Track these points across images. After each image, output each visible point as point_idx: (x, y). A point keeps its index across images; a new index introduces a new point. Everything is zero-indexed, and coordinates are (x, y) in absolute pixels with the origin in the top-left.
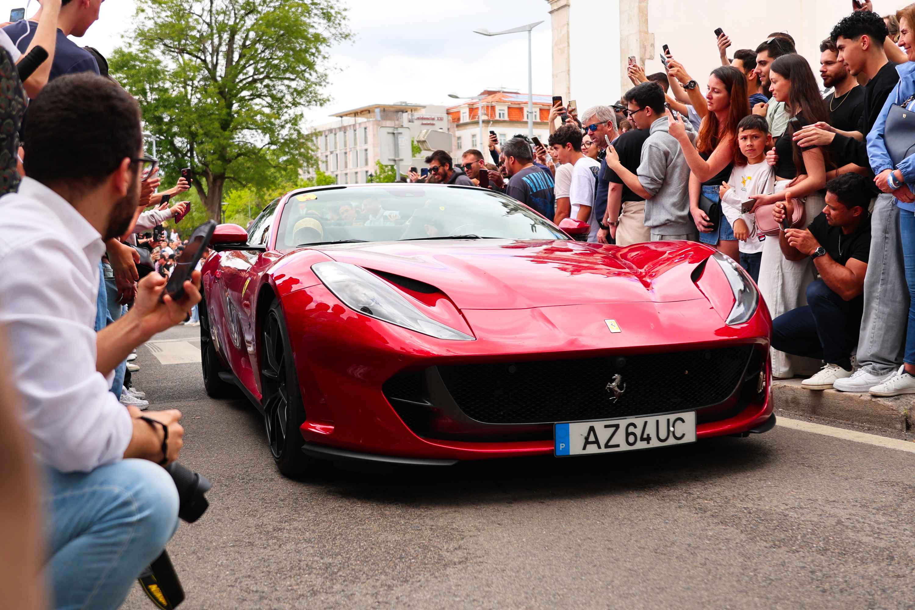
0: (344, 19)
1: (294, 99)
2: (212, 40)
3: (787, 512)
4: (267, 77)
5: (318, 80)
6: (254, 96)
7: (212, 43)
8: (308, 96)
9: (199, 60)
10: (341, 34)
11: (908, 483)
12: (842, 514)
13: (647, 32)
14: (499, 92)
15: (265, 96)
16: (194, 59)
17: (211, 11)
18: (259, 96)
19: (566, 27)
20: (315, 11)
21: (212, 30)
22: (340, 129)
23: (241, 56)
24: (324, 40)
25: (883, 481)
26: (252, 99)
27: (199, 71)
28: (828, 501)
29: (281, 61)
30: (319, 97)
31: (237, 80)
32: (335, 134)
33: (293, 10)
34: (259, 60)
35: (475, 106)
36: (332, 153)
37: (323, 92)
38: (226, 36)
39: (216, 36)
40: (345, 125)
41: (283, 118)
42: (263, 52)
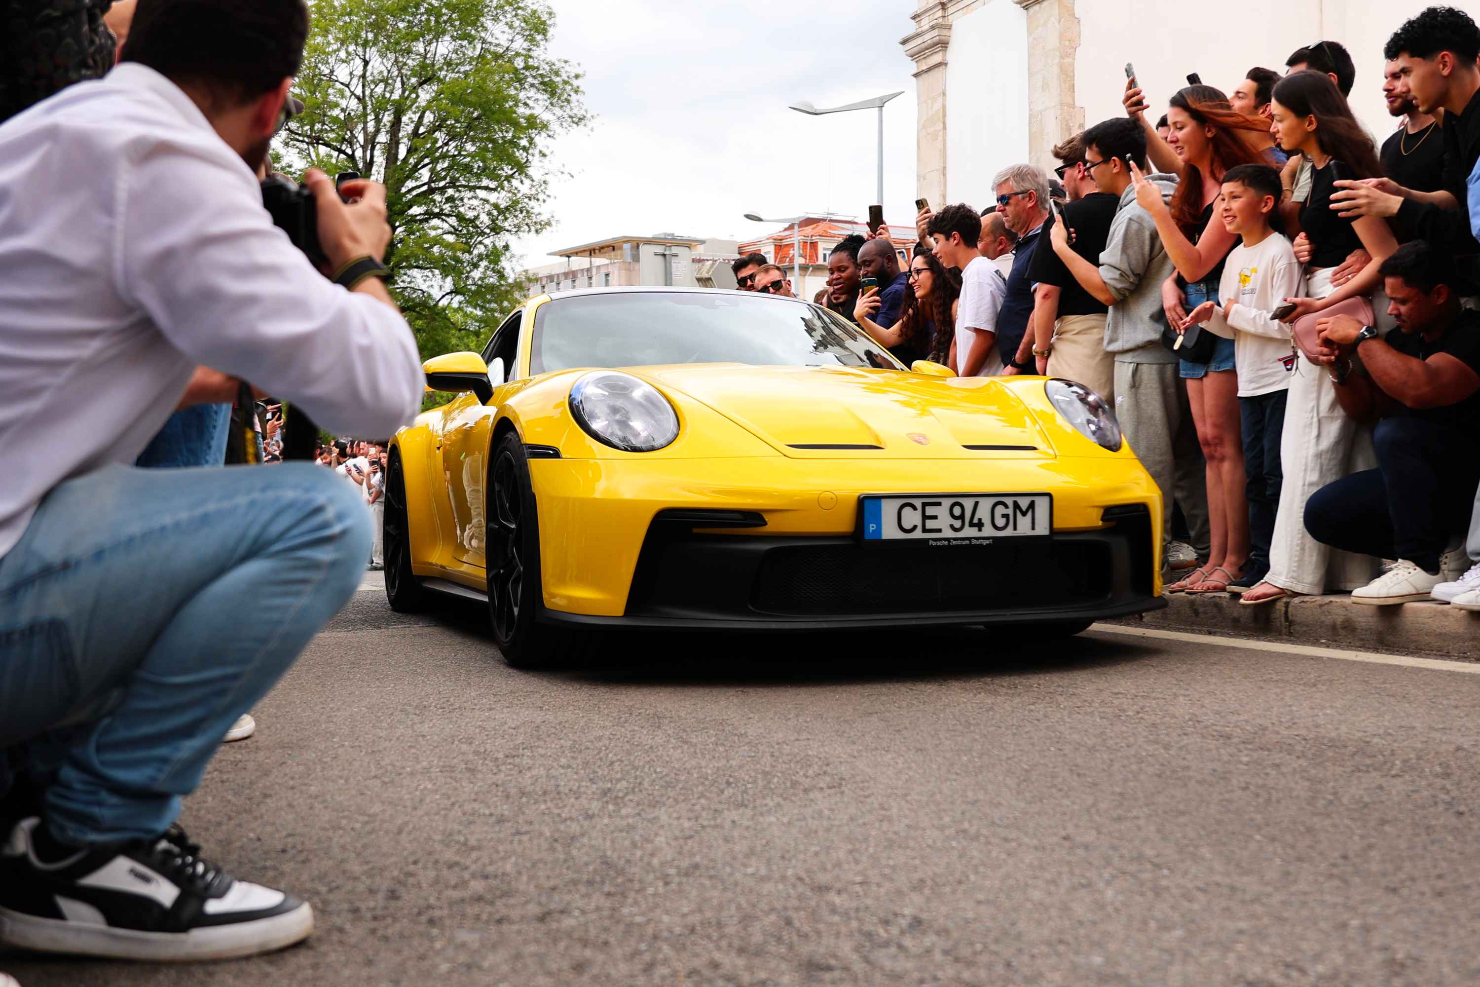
0: (576, 92)
1: (493, 222)
2: (365, 123)
4: (453, 184)
5: (533, 191)
6: (430, 215)
7: (365, 129)
8: (516, 216)
9: (342, 156)
10: (570, 117)
13: (1073, 106)
14: (824, 220)
15: (448, 216)
16: (335, 154)
17: (364, 76)
18: (438, 216)
19: (940, 99)
20: (530, 80)
21: (365, 108)
22: (566, 275)
23: (410, 151)
24: (545, 126)
26: (426, 220)
29: (473, 158)
30: (535, 219)
31: (404, 190)
32: (558, 284)
33: (495, 77)
34: (439, 158)
35: (785, 242)
37: (541, 210)
38: (387, 118)
39: (371, 117)
40: (574, 269)
41: (476, 252)
42: (446, 144)
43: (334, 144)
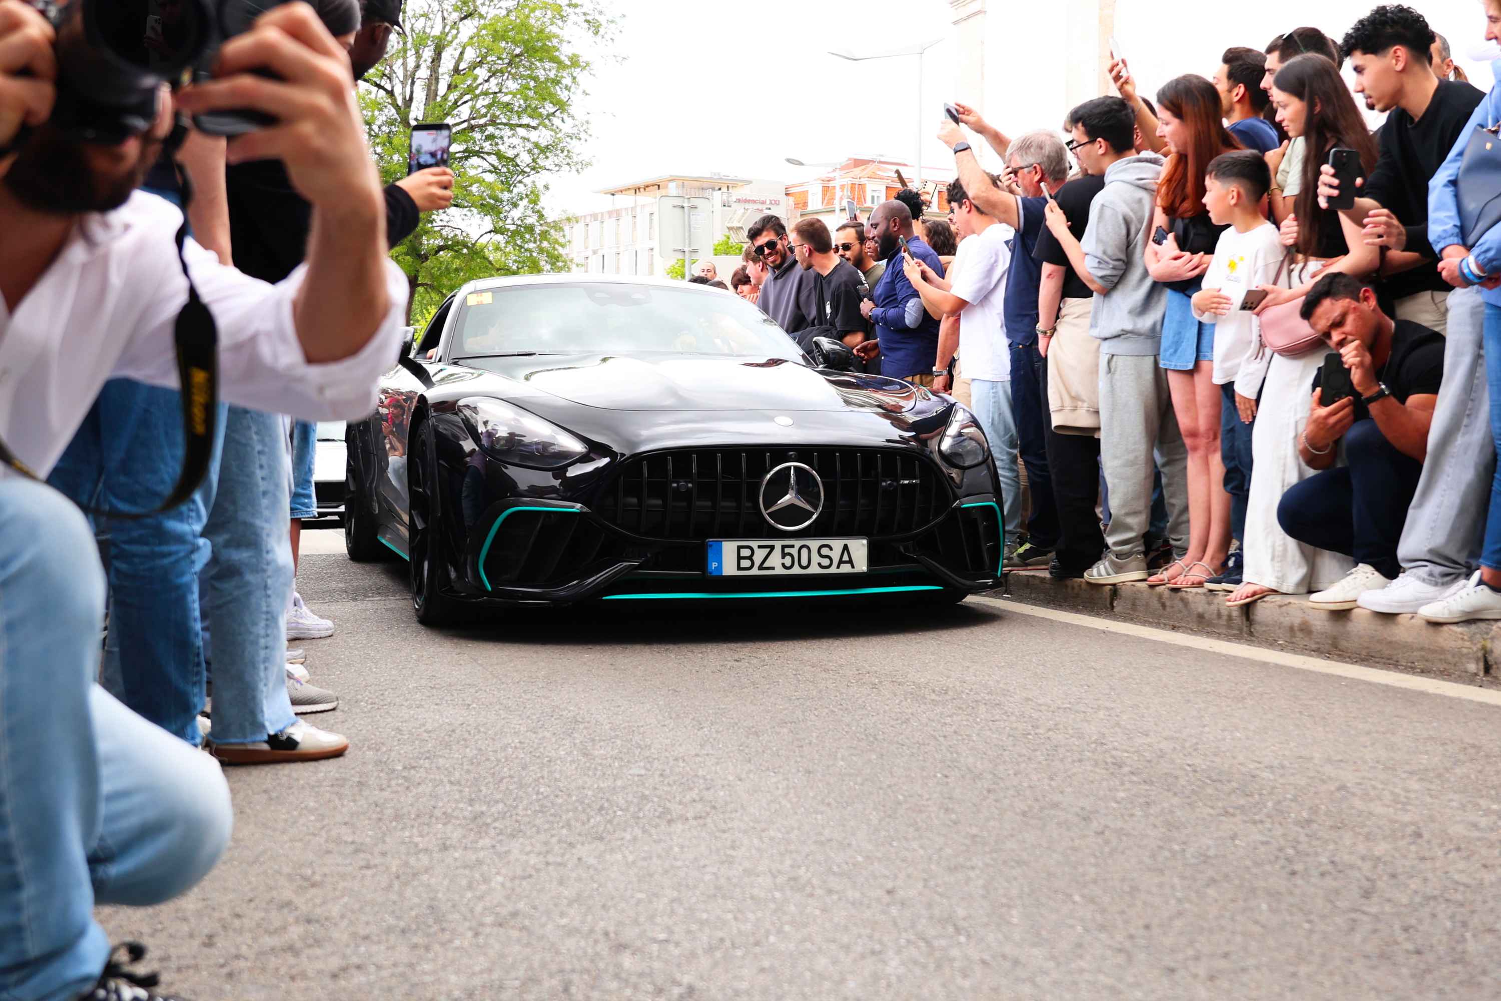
1: (534, 160)
2: (405, 58)
3: (1258, 772)
4: (493, 122)
5: (575, 131)
6: (469, 153)
7: (404, 64)
8: (557, 156)
9: (381, 91)
11: (1471, 742)
12: (1349, 777)
14: (873, 161)
15: (489, 154)
16: (374, 89)
18: (478, 154)
19: (978, 47)
20: (573, 18)
21: (405, 43)
22: (610, 213)
23: (450, 87)
24: (586, 65)
25: (1431, 738)
26: (467, 158)
27: (381, 110)
28: (1329, 760)
29: (514, 96)
30: (575, 159)
32: (602, 222)
33: (538, 13)
34: (479, 95)
35: (831, 184)
36: (595, 252)
37: (582, 150)
38: (428, 54)
39: (411, 53)
40: (618, 207)
41: (515, 191)
42: (487, 81)
43: (374, 79)
